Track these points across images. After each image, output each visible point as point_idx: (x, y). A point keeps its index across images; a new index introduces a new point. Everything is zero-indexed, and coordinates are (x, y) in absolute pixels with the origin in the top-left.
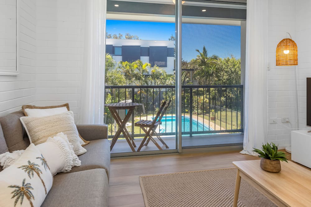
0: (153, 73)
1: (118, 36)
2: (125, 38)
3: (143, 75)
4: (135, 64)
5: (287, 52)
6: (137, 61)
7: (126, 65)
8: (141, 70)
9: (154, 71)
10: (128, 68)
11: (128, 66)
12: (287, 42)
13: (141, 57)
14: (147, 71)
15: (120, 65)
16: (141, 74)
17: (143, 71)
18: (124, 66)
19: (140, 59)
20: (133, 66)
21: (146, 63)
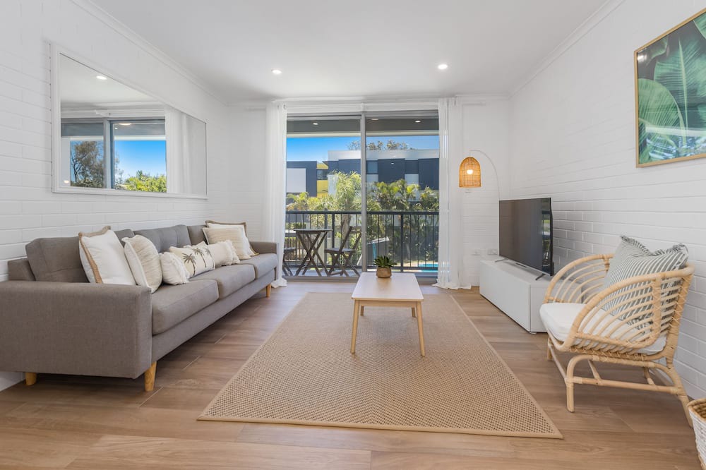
0: (423, 198)
1: (376, 145)
2: (386, 147)
3: (408, 202)
4: (396, 186)
5: (470, 172)
6: (400, 181)
7: (382, 188)
8: (405, 194)
9: (424, 196)
10: (385, 191)
11: (385, 190)
12: (470, 161)
13: (406, 175)
14: (414, 195)
15: (373, 187)
16: (405, 201)
17: (408, 196)
18: (379, 188)
19: (404, 178)
20: (392, 188)
21: (412, 184)
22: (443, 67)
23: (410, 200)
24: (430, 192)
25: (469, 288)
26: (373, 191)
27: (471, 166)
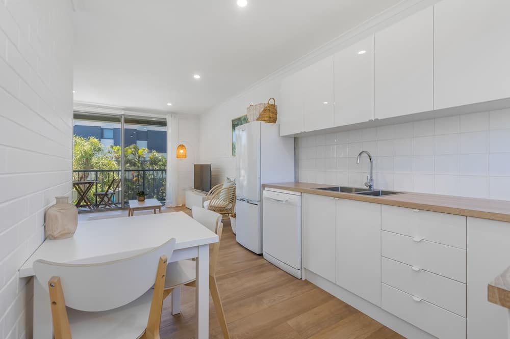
3: (139, 161)
4: (130, 149)
5: (182, 151)
6: (133, 146)
7: (118, 150)
8: (137, 155)
9: (152, 157)
11: (120, 152)
12: (182, 146)
13: (137, 141)
14: (145, 156)
15: (110, 149)
16: (137, 160)
17: (139, 157)
18: (116, 150)
19: (136, 144)
20: (127, 151)
21: (143, 148)
22: (170, 104)
23: (140, 159)
24: (156, 154)
25: (181, 205)
26: (109, 152)
27: (182, 149)
